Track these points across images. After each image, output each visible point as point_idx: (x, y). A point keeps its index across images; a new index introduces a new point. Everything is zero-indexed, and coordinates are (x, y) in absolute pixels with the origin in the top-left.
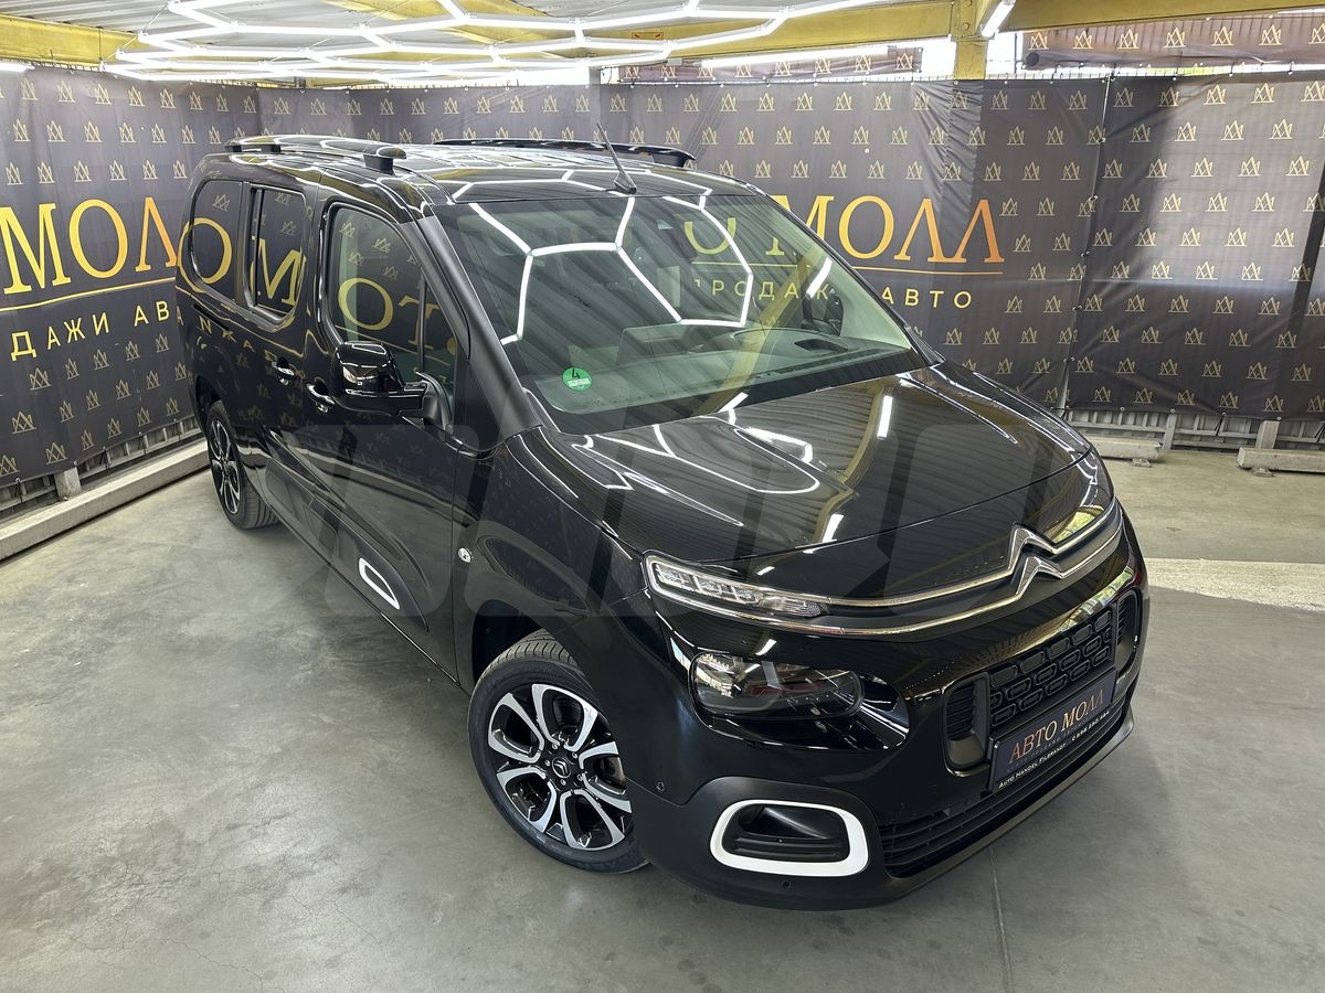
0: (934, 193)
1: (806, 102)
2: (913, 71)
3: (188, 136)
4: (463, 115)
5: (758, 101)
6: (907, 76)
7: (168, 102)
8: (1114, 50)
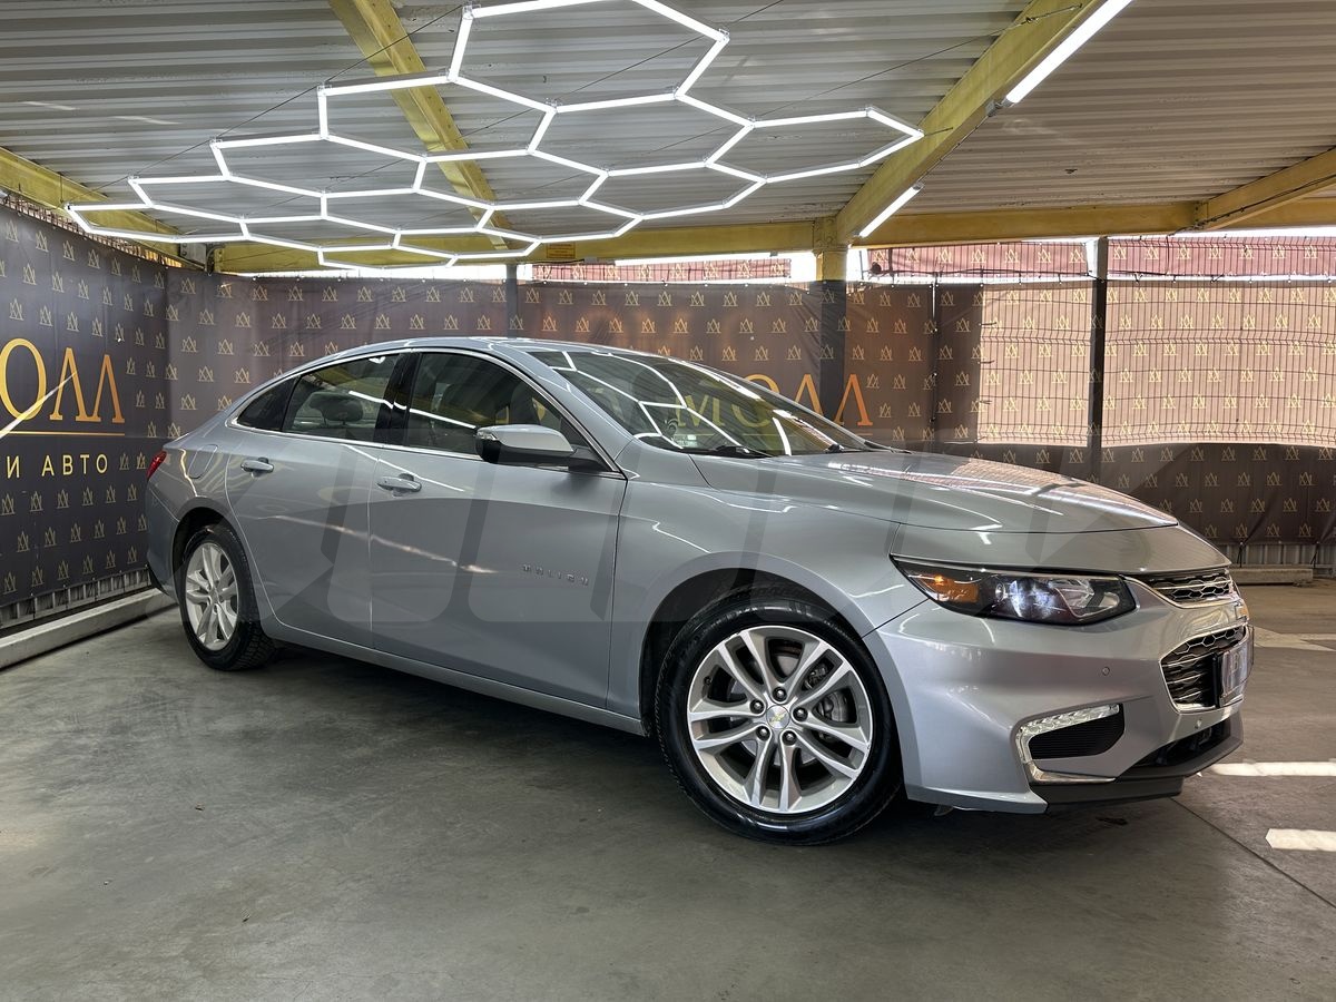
0: (813, 370)
1: (700, 300)
2: (784, 276)
3: (107, 298)
4: (377, 302)
5: (657, 298)
6: (780, 281)
7: (95, 262)
8: (935, 263)
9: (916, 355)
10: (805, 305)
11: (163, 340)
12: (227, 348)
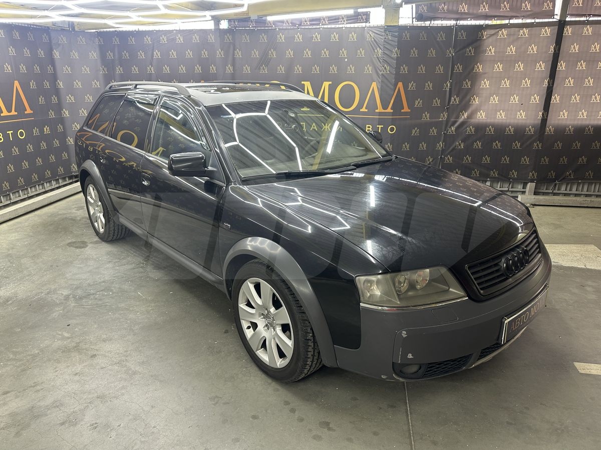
0: (378, 80)
1: (317, 37)
2: (366, 22)
3: (12, 51)
4: (153, 44)
5: (295, 37)
6: (363, 25)
8: (457, 12)
9: (440, 69)
10: (375, 40)
11: (52, 68)
12: (86, 70)
